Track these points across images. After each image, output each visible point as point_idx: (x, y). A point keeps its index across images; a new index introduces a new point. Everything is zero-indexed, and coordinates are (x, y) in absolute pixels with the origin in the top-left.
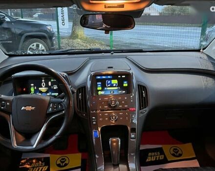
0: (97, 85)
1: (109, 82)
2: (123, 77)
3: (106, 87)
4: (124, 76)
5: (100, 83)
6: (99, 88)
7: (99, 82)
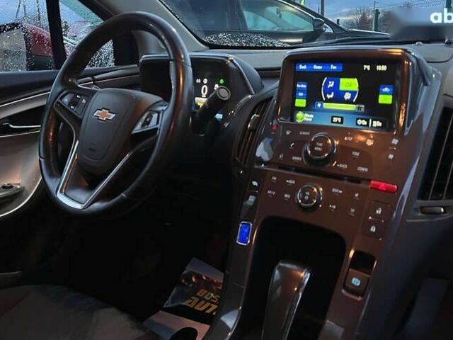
0: (295, 91)
1: (331, 84)
2: (379, 68)
3: (321, 100)
4: (384, 68)
5: (304, 86)
6: (300, 103)
7: (302, 81)
